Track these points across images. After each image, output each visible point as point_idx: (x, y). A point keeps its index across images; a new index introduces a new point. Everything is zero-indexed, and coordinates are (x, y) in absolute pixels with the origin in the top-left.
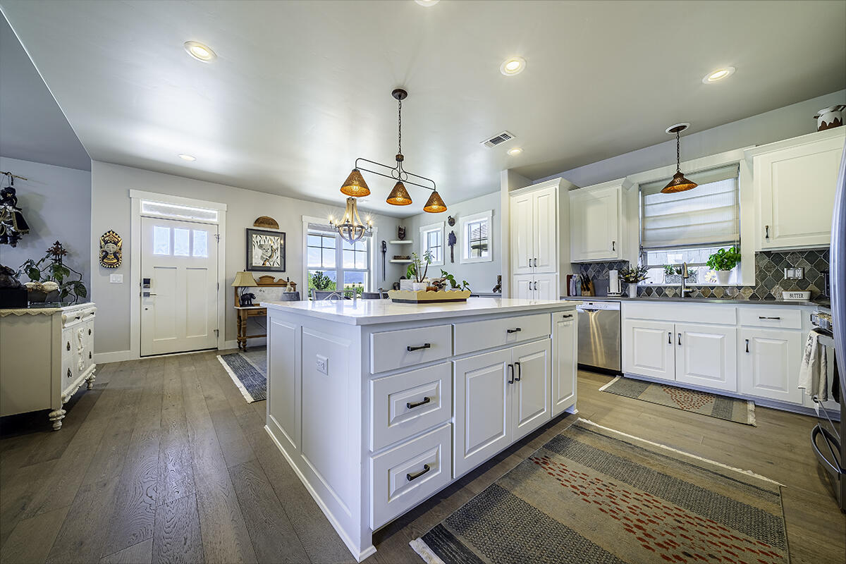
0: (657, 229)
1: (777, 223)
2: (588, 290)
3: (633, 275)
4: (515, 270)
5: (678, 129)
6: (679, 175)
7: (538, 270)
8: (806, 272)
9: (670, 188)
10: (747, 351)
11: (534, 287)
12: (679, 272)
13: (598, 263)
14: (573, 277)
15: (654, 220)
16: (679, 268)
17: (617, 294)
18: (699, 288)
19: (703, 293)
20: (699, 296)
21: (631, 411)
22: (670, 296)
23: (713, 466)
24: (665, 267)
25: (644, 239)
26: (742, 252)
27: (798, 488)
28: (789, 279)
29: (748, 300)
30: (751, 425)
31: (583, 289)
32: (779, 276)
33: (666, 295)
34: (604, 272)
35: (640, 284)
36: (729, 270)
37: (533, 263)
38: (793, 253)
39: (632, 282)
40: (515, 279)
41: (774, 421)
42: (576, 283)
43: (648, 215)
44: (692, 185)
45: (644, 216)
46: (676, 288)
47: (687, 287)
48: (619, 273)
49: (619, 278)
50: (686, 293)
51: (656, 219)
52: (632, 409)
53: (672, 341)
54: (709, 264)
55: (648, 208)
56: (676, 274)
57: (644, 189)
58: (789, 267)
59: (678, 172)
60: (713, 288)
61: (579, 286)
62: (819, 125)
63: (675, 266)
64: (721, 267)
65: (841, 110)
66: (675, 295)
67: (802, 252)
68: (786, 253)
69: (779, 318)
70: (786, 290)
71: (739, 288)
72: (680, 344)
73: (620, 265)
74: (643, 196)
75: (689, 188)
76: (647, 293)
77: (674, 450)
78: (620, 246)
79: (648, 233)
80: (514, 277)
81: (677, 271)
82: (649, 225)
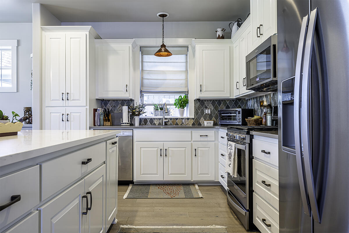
0: (151, 79)
1: (204, 84)
2: (109, 120)
3: (137, 110)
4: (47, 102)
5: (163, 16)
6: (163, 46)
7: (70, 103)
8: (212, 110)
9: (158, 54)
10: (195, 156)
11: (66, 118)
12: (162, 109)
13: (114, 100)
14: (98, 111)
15: (148, 73)
16: (161, 107)
17: (127, 123)
18: (171, 119)
19: (173, 122)
20: (171, 124)
21: (148, 208)
22: (157, 125)
23: (200, 229)
24: (154, 105)
25: (142, 85)
26: (189, 98)
27: (231, 226)
28: (206, 114)
29: (192, 126)
30: (202, 198)
31: (105, 120)
32: (203, 112)
33: (155, 124)
34: (118, 107)
35: (141, 116)
36: (183, 108)
37: (66, 97)
38: (208, 100)
39: (137, 115)
40: (47, 111)
41: (207, 193)
42: (99, 115)
43: (145, 69)
44: (169, 54)
45: (142, 70)
46: (160, 119)
47: (166, 119)
48: (129, 108)
49: (129, 112)
50: (165, 122)
51: (150, 72)
52: (149, 207)
53: (162, 155)
54: (175, 104)
55: (145, 64)
56: (159, 110)
57: (143, 50)
58: (206, 108)
59: (163, 44)
60: (177, 119)
61: (102, 117)
62: (218, 36)
63: (159, 105)
64: (180, 106)
65: (224, 31)
66: (159, 124)
67: (210, 100)
68: (205, 100)
69: (207, 136)
70: (205, 120)
71: (188, 119)
72: (166, 156)
73: (129, 102)
74: (142, 55)
75: (168, 55)
76: (144, 123)
77: (180, 227)
78: (130, 88)
79: (146, 82)
80: (46, 109)
81: (160, 108)
82: (146, 76)
